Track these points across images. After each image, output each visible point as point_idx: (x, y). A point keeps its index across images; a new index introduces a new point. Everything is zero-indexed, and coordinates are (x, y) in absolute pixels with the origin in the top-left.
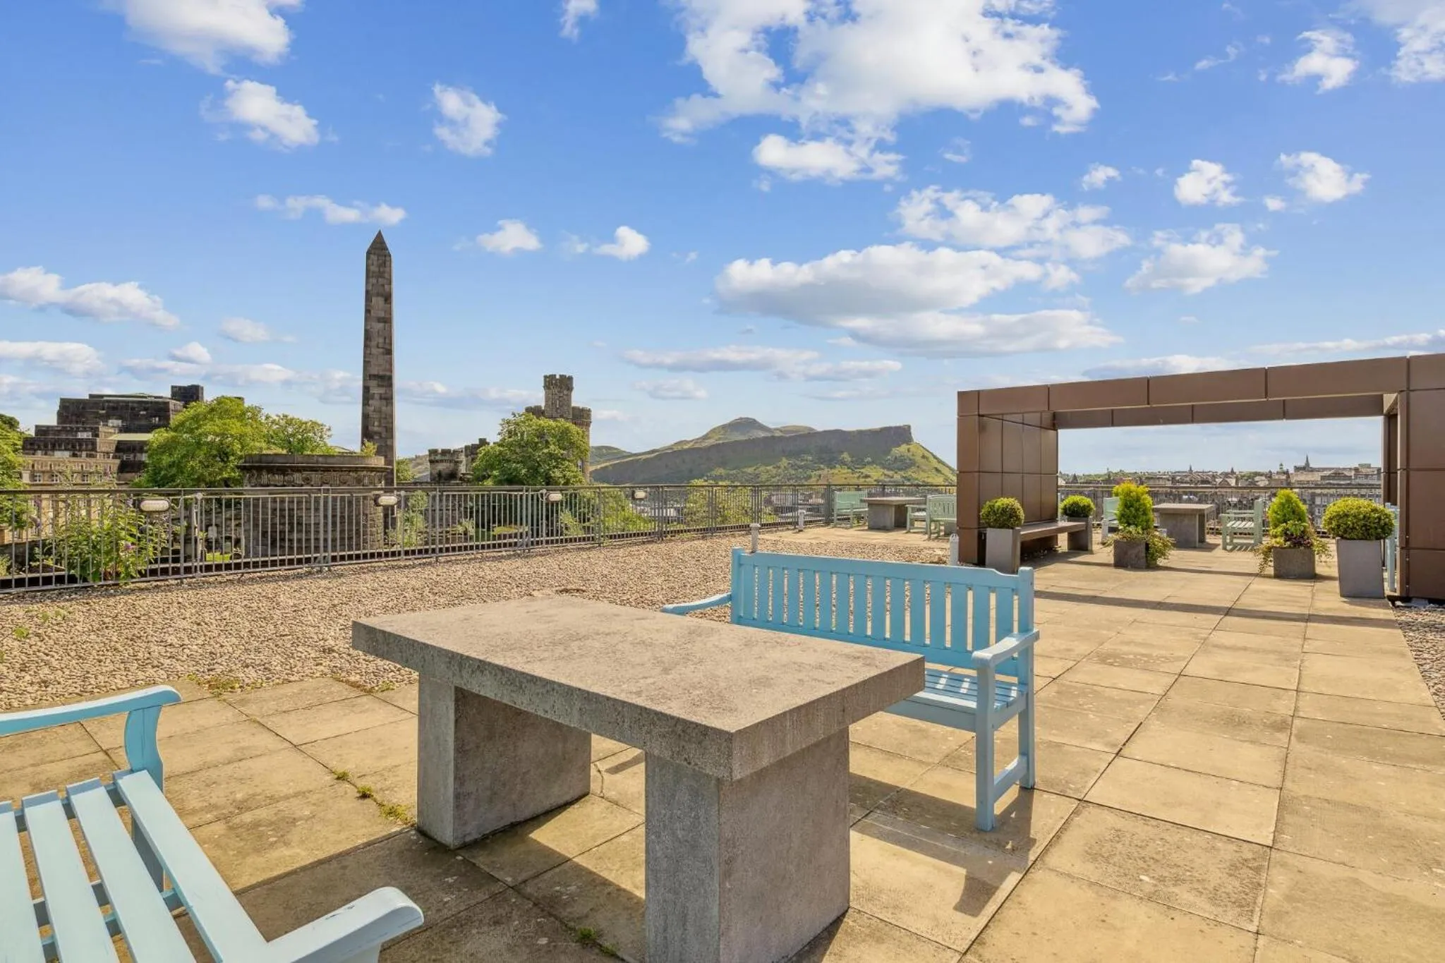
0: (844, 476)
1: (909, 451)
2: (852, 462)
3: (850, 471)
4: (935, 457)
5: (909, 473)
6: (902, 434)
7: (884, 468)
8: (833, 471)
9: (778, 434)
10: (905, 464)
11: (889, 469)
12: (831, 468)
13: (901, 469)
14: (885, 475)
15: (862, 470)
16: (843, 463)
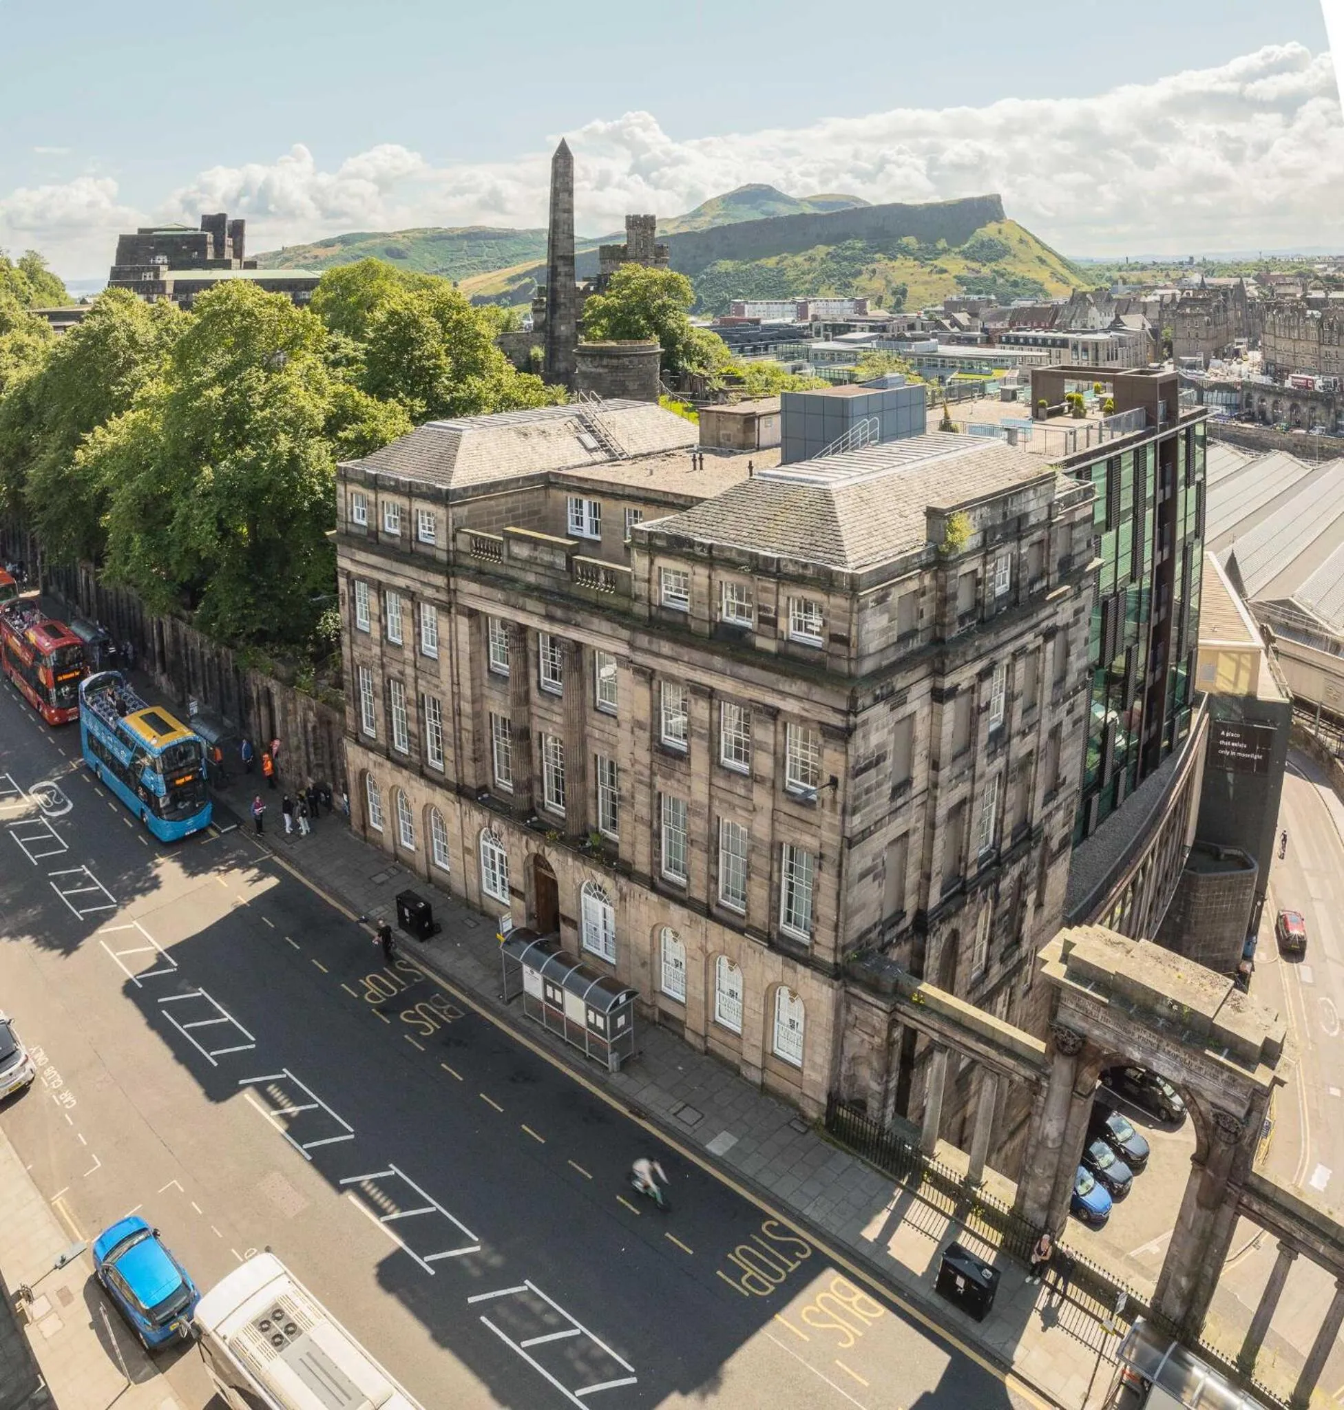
0: (911, 271)
1: (1000, 232)
2: (920, 249)
3: (916, 263)
4: (1037, 241)
5: (1003, 265)
6: (989, 209)
7: (967, 258)
8: (893, 263)
9: (809, 210)
10: (992, 252)
11: (974, 260)
12: (890, 259)
13: (992, 260)
14: (968, 268)
15: (935, 262)
16: (906, 252)
